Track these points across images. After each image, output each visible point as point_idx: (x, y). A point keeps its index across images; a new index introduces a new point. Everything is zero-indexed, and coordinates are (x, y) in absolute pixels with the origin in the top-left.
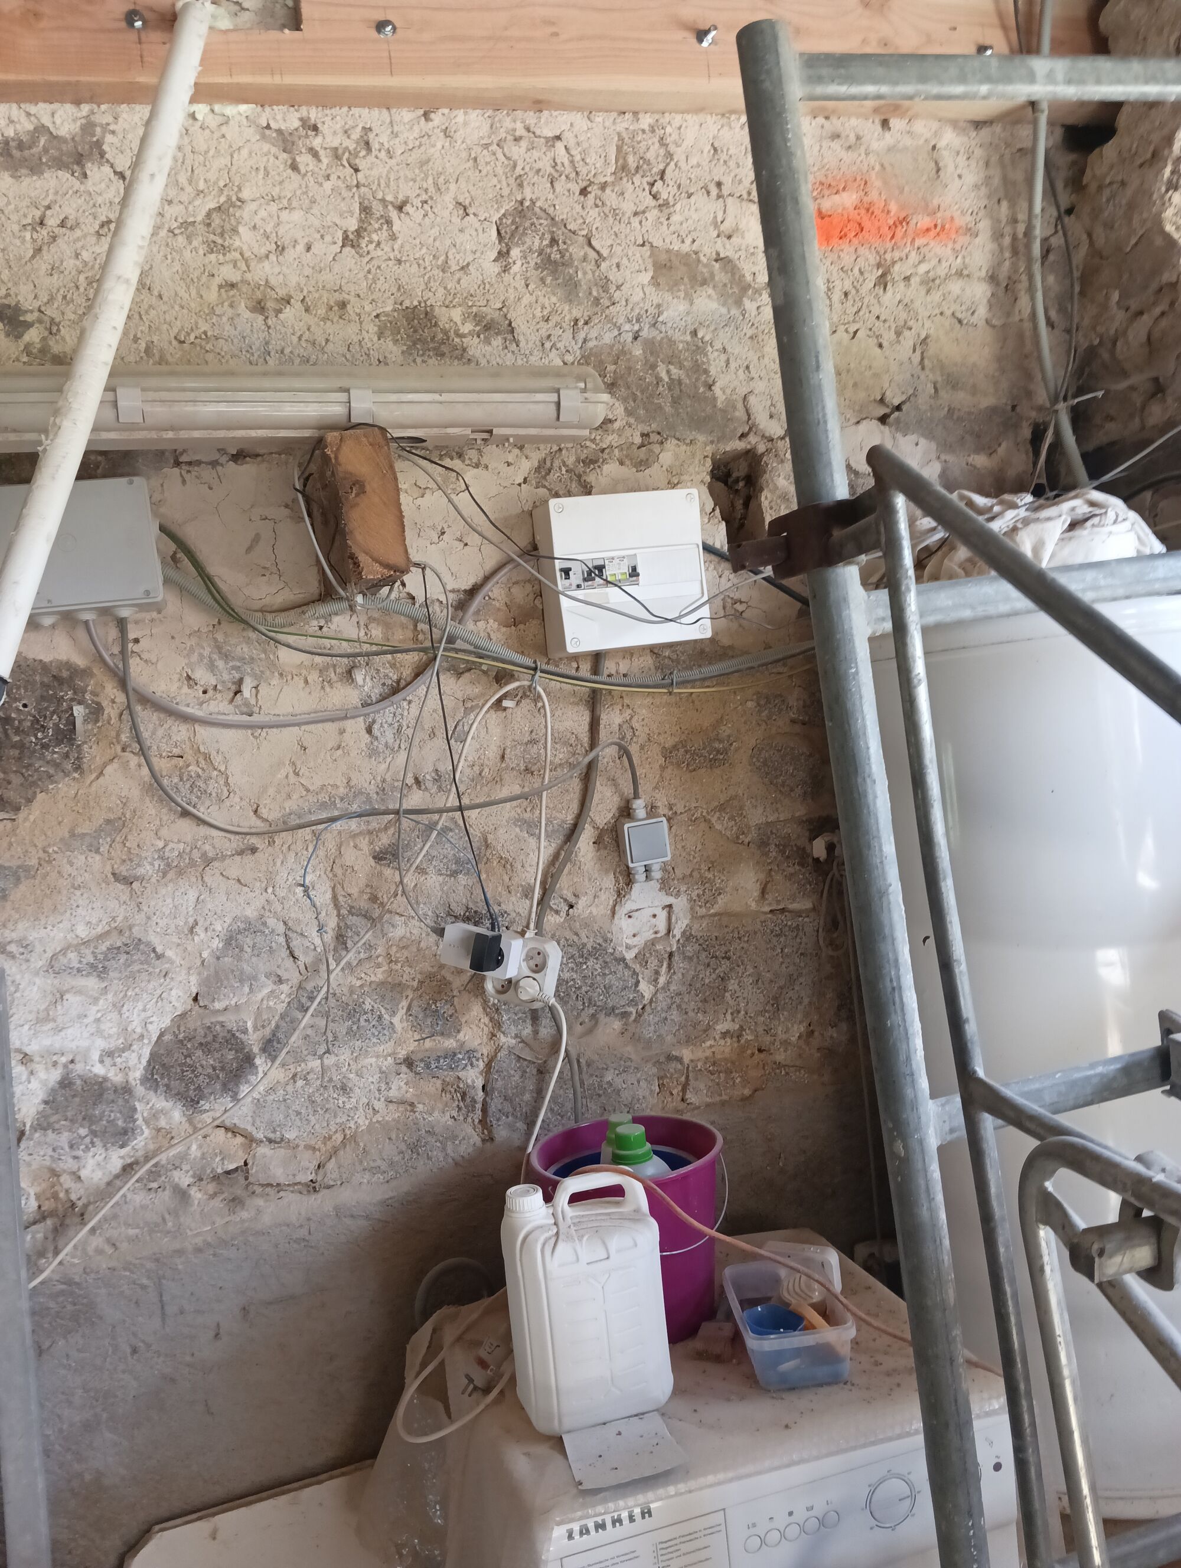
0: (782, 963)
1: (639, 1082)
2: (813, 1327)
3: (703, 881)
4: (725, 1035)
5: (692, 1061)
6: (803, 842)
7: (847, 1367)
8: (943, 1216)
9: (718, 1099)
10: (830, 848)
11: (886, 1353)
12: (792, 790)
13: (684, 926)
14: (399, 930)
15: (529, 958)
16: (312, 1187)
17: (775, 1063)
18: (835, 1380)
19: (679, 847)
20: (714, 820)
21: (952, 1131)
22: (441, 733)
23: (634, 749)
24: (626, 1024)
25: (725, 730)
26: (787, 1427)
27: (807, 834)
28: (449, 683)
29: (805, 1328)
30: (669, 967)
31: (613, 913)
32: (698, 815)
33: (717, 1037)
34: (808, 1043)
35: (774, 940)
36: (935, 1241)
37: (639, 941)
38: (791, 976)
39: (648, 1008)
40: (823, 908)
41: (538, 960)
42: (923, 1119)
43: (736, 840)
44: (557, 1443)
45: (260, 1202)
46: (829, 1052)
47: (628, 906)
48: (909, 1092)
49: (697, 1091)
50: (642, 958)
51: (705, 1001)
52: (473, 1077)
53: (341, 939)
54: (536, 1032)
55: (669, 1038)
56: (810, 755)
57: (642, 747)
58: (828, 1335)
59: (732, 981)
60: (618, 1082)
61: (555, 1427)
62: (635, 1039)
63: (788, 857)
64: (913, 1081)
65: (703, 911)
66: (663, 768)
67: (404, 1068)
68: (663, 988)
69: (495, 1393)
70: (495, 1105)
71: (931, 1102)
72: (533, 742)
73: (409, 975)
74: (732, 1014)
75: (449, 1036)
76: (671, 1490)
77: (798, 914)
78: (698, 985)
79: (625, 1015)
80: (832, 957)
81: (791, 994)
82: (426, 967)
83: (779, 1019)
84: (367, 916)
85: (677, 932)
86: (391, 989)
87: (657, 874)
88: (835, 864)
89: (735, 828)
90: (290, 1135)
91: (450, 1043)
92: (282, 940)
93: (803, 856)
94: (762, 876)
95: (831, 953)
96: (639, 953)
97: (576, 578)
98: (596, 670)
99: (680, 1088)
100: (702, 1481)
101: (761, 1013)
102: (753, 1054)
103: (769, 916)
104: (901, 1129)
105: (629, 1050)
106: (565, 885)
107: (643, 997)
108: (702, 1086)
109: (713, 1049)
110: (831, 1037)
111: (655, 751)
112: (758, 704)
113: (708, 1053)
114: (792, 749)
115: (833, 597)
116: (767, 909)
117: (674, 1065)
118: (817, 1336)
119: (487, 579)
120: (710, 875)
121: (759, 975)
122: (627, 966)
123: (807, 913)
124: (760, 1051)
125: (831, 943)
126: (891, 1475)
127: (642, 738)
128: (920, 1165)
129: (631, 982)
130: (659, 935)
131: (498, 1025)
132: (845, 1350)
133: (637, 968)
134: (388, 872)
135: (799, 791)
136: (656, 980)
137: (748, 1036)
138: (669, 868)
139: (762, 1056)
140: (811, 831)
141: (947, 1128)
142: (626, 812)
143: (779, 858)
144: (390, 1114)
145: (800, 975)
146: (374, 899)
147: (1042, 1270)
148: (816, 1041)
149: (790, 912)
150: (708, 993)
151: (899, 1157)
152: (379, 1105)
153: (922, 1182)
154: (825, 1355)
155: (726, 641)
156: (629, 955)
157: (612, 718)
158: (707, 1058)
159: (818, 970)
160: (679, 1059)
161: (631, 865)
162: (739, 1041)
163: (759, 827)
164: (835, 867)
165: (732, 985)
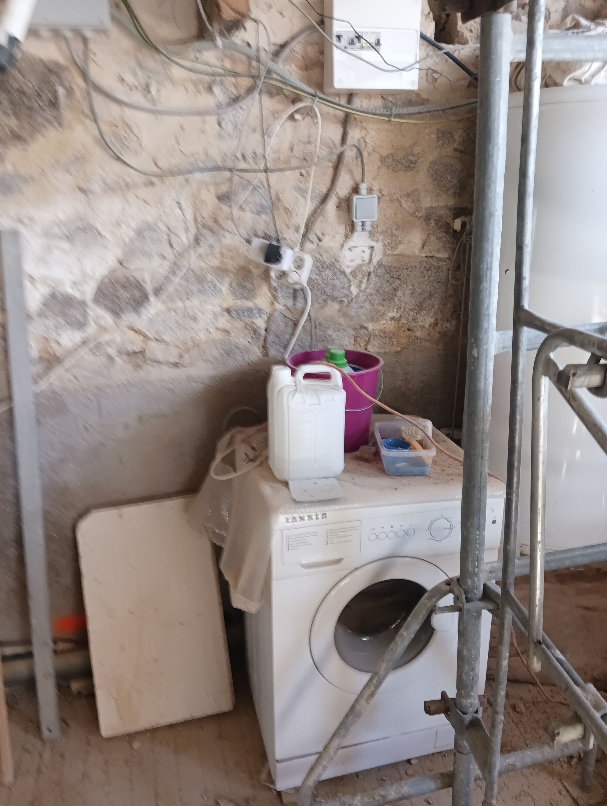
0: (427, 285)
1: (345, 337)
2: (415, 449)
3: (392, 235)
4: (392, 319)
5: (373, 330)
6: (449, 220)
7: (428, 470)
8: (491, 388)
9: (383, 351)
10: (464, 225)
11: (449, 467)
12: (448, 190)
13: (379, 259)
14: (228, 240)
15: (295, 261)
16: (176, 365)
17: (415, 337)
18: (422, 474)
19: (382, 214)
20: (403, 202)
21: (503, 348)
22: (259, 130)
23: (365, 154)
24: (342, 307)
25: (417, 150)
26: (396, 489)
27: (452, 216)
28: (266, 100)
29: (411, 449)
30: (368, 280)
31: (342, 246)
32: (395, 198)
33: (388, 320)
34: (433, 329)
35: (425, 272)
36: (485, 400)
37: (354, 264)
38: (430, 293)
39: (354, 300)
40: (454, 258)
41: (300, 263)
42: (490, 339)
43: (413, 215)
44: (286, 484)
45: (150, 368)
46: (444, 335)
47: (350, 243)
48: (485, 324)
49: (373, 345)
50: (354, 273)
51: (384, 300)
52: (260, 323)
53: (197, 241)
54: (295, 304)
55: (363, 317)
56: (462, 171)
57: (369, 154)
58: (421, 453)
59: (400, 292)
60: (334, 335)
61: (285, 477)
62: (345, 315)
63: (440, 228)
64: (489, 319)
65: (389, 252)
66: (379, 168)
67: (226, 314)
68: (363, 291)
69: (258, 462)
70: (271, 338)
71: (495, 332)
72: (309, 142)
73: (231, 265)
74: (397, 309)
75: (251, 300)
76: (337, 507)
77: (440, 260)
78: (382, 291)
79: (341, 302)
80: (454, 285)
81: (429, 302)
82: (241, 262)
83: (421, 315)
84: (212, 231)
85: (375, 261)
86: (222, 271)
87: (368, 227)
88: (464, 234)
89: (414, 208)
90: (166, 338)
91: (250, 304)
92: (166, 237)
93: (448, 228)
94: (424, 237)
95: (454, 282)
96: (353, 271)
97: (344, 42)
98: (349, 101)
99: (365, 343)
100: (351, 506)
101: (412, 310)
102: (405, 331)
103: (425, 259)
104: (477, 343)
105: (341, 320)
106: (317, 228)
107: (352, 293)
108: (376, 344)
109: (385, 326)
110: (446, 327)
111: (376, 158)
112: (438, 137)
113: (382, 327)
114: (452, 165)
115: (494, 32)
116: (424, 255)
117: (364, 331)
118: (416, 453)
119: (293, 38)
120: (396, 232)
121: (414, 290)
122: (346, 276)
123: (444, 260)
124: (408, 330)
125: (455, 278)
126: (442, 517)
127: (370, 148)
128: (484, 362)
129: (347, 285)
130: (365, 263)
131: (275, 298)
132: (429, 462)
133: (351, 278)
134: (225, 208)
135: (452, 191)
136: (360, 286)
137: (404, 321)
138: (375, 226)
139: (409, 332)
140: (454, 214)
141: (501, 346)
142: (356, 190)
143: (435, 227)
144: (218, 336)
145: (436, 293)
146: (216, 221)
147: (539, 399)
148: (438, 328)
149: (436, 258)
150: (386, 297)
151: (474, 357)
152: (212, 330)
153: (483, 371)
154: (419, 462)
155: (425, 96)
156: (348, 271)
157: (354, 134)
158: (381, 330)
159: (445, 292)
160: (366, 328)
161: (355, 220)
162: (398, 323)
163: (427, 209)
164: (464, 236)
165: (399, 293)
